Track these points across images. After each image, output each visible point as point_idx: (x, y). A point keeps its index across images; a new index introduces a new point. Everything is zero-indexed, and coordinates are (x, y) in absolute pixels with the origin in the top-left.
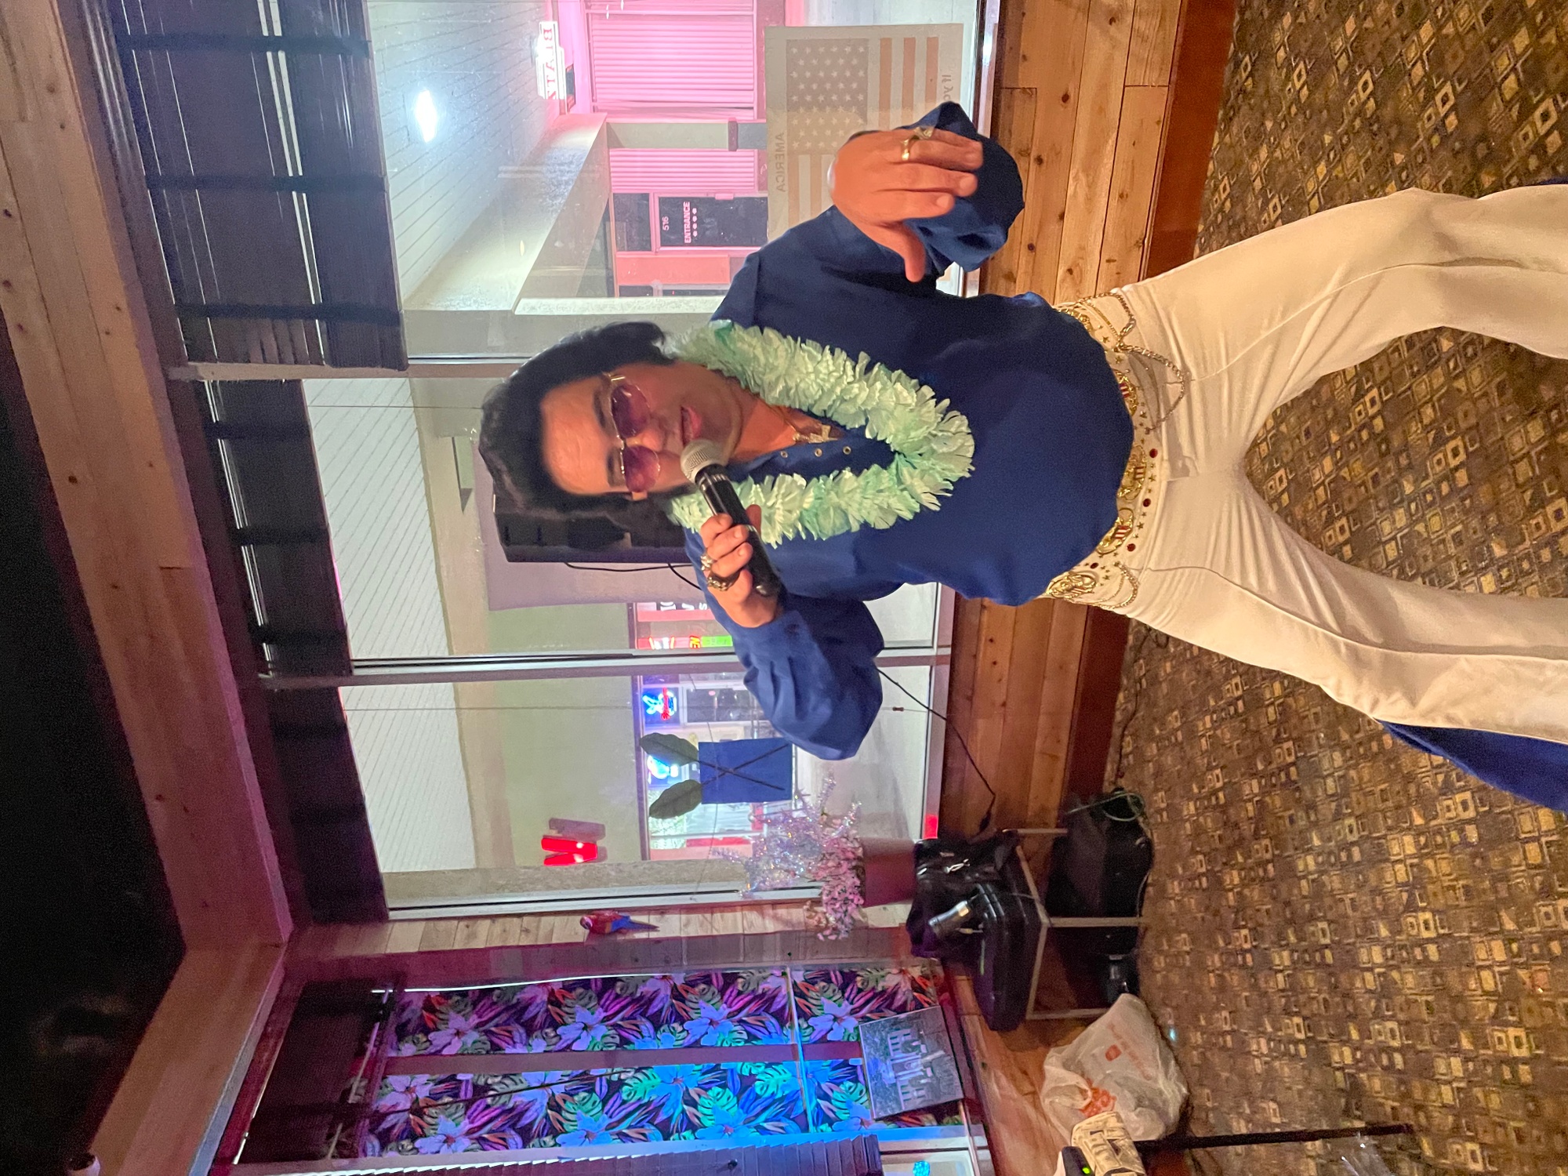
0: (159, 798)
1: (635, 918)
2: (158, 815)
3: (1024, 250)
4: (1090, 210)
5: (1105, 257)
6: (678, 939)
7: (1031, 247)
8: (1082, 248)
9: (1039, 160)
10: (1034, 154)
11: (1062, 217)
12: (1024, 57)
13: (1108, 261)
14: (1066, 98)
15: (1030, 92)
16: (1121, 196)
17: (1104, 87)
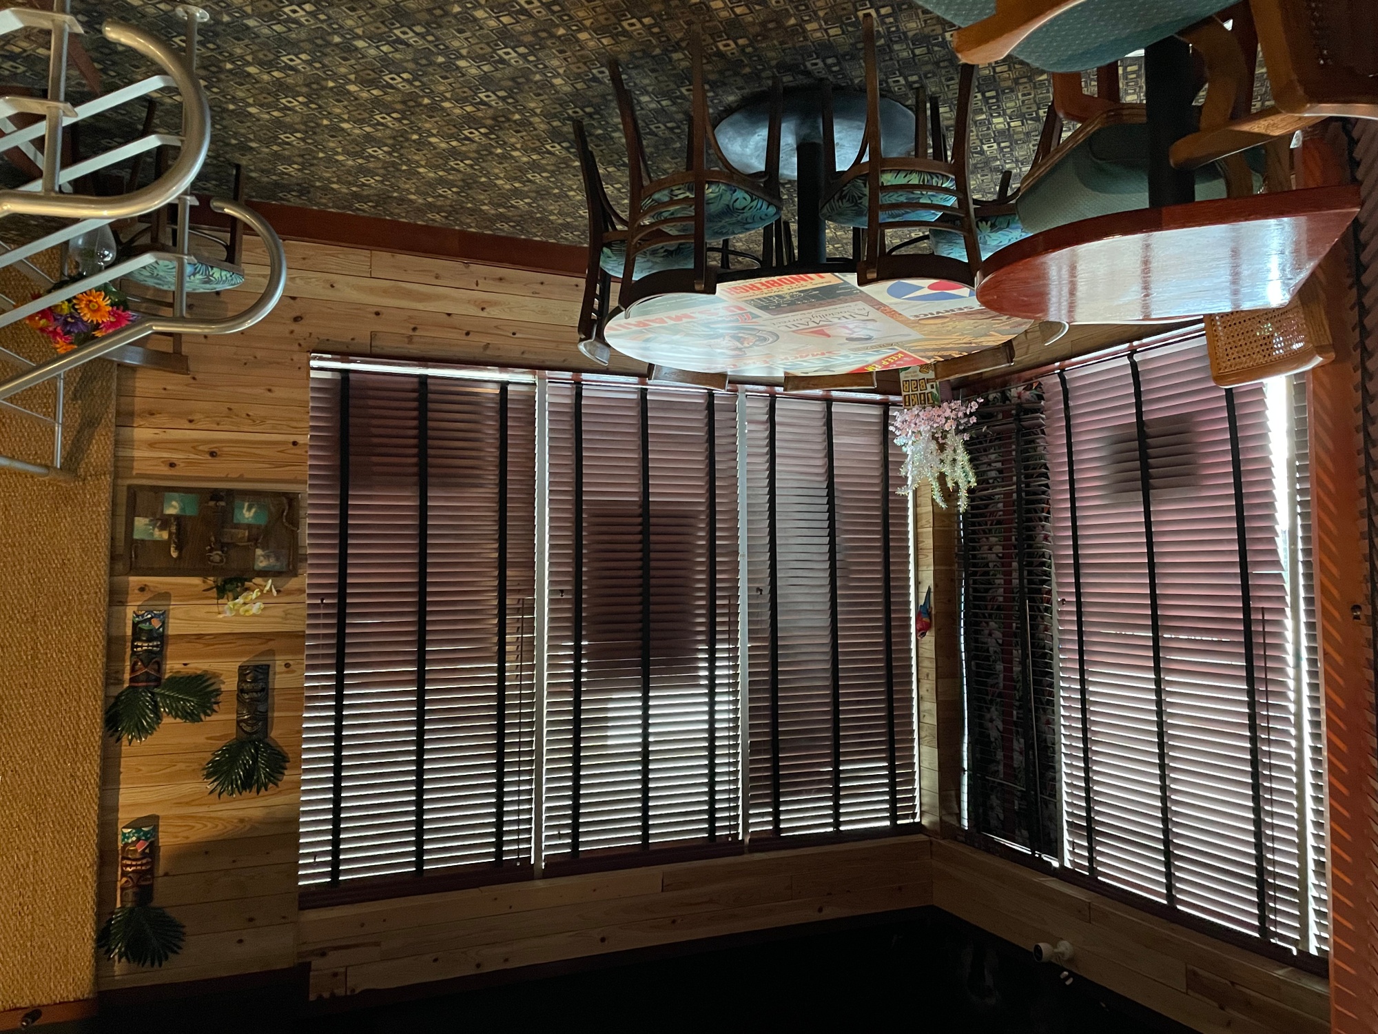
0: (820, 910)
1: (922, 602)
2: (830, 913)
3: (470, 337)
4: (445, 297)
5: (476, 288)
6: (935, 571)
7: (468, 334)
8: (469, 302)
9: (414, 329)
10: (411, 333)
11: (449, 315)
12: (353, 339)
13: (477, 285)
14: (377, 314)
15: (373, 335)
16: (437, 278)
17: (372, 290)
